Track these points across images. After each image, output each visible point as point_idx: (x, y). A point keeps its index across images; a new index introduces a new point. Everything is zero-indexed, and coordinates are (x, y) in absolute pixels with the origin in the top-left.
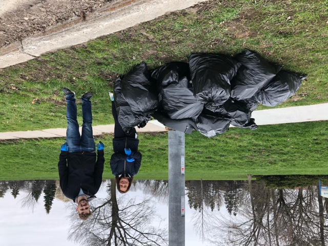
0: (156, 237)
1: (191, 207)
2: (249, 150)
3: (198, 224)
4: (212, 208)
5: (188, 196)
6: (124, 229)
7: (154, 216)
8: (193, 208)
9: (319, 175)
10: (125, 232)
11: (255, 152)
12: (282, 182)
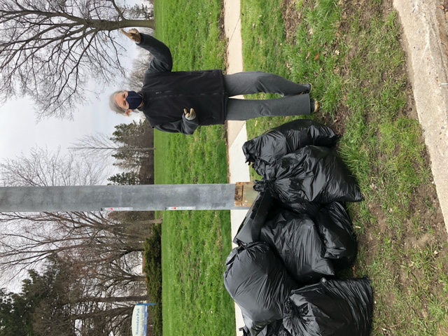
0: (74, 87)
1: (117, 127)
2: (197, 253)
3: (93, 141)
4: (116, 156)
5: (131, 124)
6: (81, 38)
7: (102, 83)
8: (115, 130)
9: (161, 304)
10: (78, 39)
11: (195, 260)
12: (153, 259)
